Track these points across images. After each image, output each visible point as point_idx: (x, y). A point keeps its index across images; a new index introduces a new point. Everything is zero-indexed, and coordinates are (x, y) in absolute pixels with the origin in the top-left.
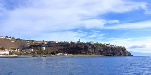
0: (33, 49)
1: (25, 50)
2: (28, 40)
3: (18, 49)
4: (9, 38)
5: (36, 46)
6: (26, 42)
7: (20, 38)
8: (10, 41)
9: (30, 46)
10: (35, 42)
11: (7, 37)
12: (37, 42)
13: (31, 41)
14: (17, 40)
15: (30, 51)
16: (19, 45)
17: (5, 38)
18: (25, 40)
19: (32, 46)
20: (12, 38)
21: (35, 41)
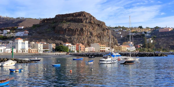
0: (132, 42)
6: (114, 31)
9: (124, 38)
12: (131, 29)
13: (121, 29)
18: (111, 27)
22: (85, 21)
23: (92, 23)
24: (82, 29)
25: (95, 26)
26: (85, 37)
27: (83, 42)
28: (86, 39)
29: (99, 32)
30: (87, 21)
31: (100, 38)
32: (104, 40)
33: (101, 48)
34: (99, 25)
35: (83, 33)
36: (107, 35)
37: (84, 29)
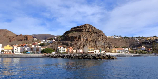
0: (145, 46)
1: (136, 48)
2: (136, 38)
3: (128, 47)
4: (118, 37)
5: (148, 43)
6: (134, 40)
7: (127, 36)
8: (119, 40)
9: (140, 44)
10: (145, 39)
11: (114, 36)
12: (147, 38)
13: (140, 38)
14: (125, 38)
15: (142, 49)
16: (128, 44)
17: (114, 37)
18: (133, 38)
19: (143, 43)
20: (120, 37)
21: (145, 37)
22: (85, 30)
23: (90, 32)
24: (80, 36)
25: (92, 34)
26: (81, 42)
27: (80, 46)
28: (82, 43)
29: (94, 38)
30: (86, 30)
31: (95, 42)
32: (99, 44)
33: (89, 50)
34: (96, 33)
35: (80, 39)
36: (103, 40)
37: (82, 36)
